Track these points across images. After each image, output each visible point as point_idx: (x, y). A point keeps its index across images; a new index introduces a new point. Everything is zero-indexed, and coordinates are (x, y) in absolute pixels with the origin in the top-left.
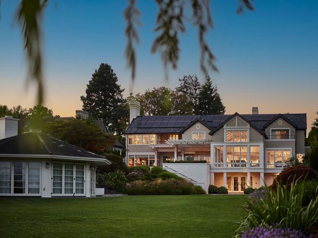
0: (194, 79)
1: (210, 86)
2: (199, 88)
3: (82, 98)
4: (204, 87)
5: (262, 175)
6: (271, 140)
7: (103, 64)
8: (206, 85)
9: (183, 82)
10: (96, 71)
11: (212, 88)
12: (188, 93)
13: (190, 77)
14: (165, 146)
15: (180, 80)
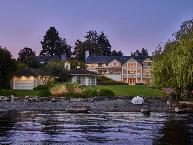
0: (94, 32)
1: (103, 35)
2: (97, 36)
3: (41, 42)
4: (100, 36)
5: (142, 79)
6: (144, 66)
7: (51, 27)
8: (101, 35)
9: (89, 33)
10: (48, 30)
11: (104, 36)
12: (91, 39)
13: (92, 31)
14: (102, 68)
15: (87, 33)
